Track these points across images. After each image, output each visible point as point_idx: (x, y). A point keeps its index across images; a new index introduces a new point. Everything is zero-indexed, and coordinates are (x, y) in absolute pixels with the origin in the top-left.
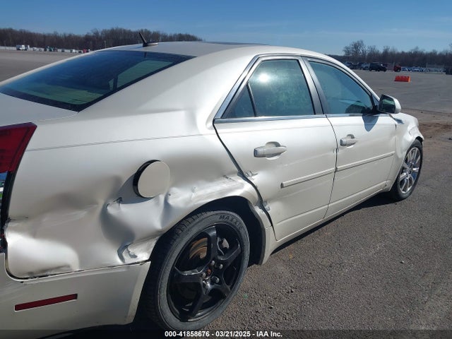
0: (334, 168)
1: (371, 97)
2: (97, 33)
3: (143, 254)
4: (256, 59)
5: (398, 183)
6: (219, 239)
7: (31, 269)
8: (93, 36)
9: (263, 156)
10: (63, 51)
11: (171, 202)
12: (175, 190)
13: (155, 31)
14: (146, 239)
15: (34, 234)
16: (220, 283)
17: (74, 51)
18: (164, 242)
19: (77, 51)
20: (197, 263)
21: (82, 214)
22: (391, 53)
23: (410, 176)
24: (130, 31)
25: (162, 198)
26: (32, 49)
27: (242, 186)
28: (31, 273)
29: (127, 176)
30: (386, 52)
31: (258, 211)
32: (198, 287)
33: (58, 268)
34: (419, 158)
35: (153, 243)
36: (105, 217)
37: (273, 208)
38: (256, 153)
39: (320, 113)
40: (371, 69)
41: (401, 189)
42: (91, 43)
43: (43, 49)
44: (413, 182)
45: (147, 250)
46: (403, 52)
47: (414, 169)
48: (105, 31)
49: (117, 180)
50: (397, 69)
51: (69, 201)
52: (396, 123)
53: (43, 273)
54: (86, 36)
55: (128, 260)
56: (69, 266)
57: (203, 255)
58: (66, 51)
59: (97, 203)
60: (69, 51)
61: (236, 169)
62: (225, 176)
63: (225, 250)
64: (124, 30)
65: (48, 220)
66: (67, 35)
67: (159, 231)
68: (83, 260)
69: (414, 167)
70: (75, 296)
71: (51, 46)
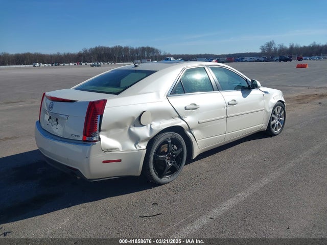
0: (226, 116)
1: (247, 81)
2: (86, 51)
3: (143, 146)
4: (183, 69)
5: (270, 126)
6: (172, 145)
7: (108, 148)
8: (84, 53)
9: (189, 109)
10: (64, 65)
11: (152, 127)
12: (153, 123)
13: (125, 46)
14: (144, 141)
15: (108, 136)
16: (174, 163)
17: (71, 64)
18: (151, 142)
19: (73, 64)
20: (164, 153)
21: (122, 130)
22: (296, 48)
23: (278, 122)
24: (108, 47)
25: (149, 126)
26: (43, 65)
27: (180, 122)
28: (107, 150)
29: (137, 116)
30: (292, 48)
31: (189, 134)
32: (165, 164)
33: (115, 149)
34: (283, 112)
35: (147, 143)
36: (130, 132)
37: (195, 132)
38: (186, 109)
39: (216, 90)
40: (280, 60)
41: (273, 130)
42: (82, 58)
43: (51, 65)
44: (281, 126)
45: (144, 145)
46: (305, 47)
47: (281, 118)
48: (91, 49)
49: (133, 118)
50: (300, 59)
51: (118, 125)
52: (264, 93)
53: (111, 150)
54: (79, 53)
55: (138, 148)
56: (118, 149)
57: (166, 151)
58: (66, 65)
59: (127, 126)
60: (68, 65)
61: (177, 115)
62: (173, 118)
63: (175, 150)
64: (105, 47)
65: (112, 132)
66: (66, 54)
67: (149, 138)
68: (123, 147)
69: (281, 117)
70: (120, 161)
71: (56, 62)
